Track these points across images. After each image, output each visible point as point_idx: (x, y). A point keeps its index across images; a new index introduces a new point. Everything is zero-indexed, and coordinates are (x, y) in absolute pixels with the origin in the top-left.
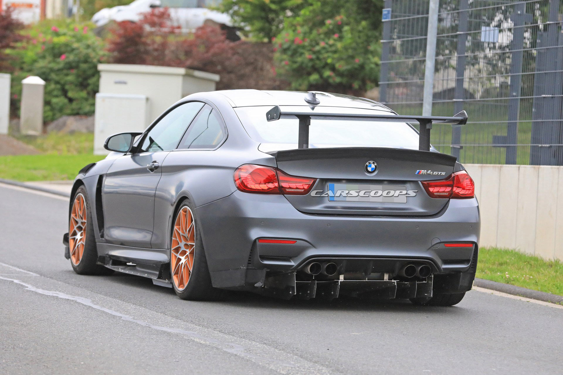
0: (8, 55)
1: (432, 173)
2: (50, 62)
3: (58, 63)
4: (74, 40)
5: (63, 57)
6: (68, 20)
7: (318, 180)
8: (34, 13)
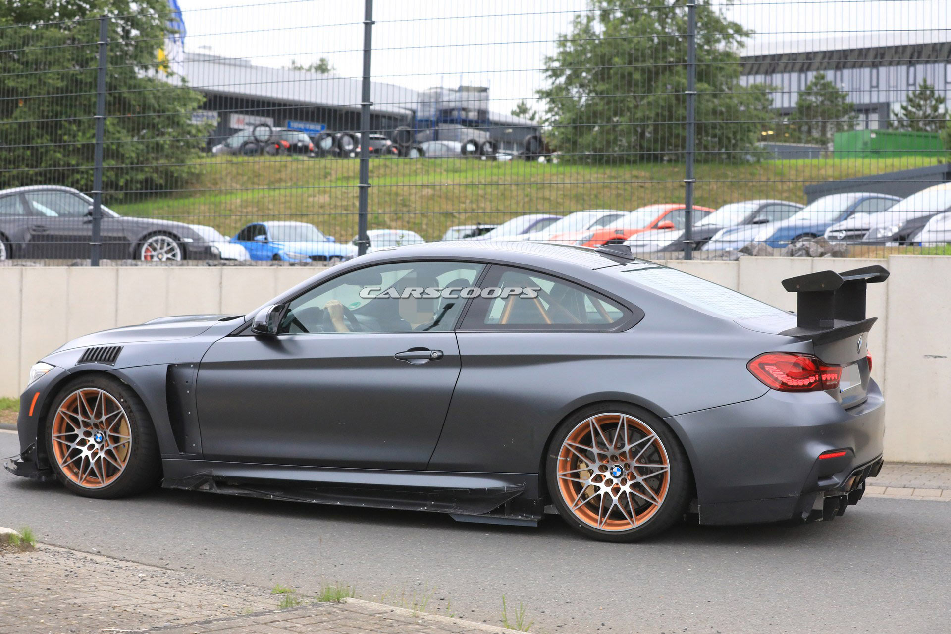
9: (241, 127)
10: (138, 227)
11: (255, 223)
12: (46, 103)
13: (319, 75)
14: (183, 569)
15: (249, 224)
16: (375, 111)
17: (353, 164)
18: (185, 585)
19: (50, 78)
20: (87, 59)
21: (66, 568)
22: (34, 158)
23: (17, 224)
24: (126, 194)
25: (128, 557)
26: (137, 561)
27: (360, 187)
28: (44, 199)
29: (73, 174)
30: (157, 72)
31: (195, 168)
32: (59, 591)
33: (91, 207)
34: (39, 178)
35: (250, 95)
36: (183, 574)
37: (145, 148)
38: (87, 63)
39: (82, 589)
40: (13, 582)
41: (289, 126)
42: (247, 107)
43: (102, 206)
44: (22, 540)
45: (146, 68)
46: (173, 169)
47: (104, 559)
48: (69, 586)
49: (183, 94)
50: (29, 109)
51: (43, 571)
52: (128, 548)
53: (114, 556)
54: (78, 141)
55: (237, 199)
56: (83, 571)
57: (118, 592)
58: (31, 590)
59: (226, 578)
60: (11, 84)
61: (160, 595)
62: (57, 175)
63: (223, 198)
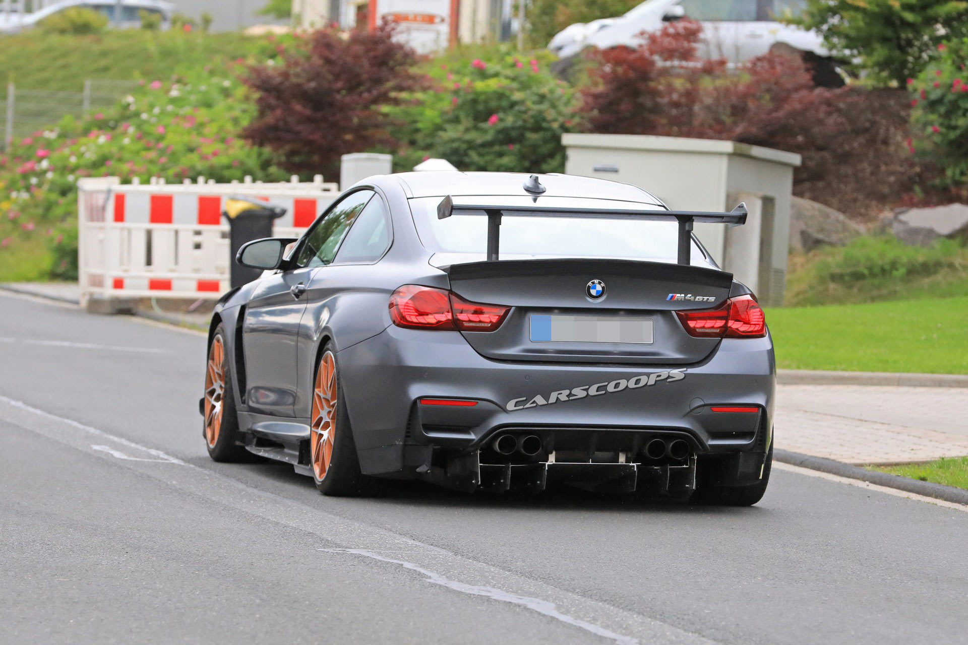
0: (386, 115)
1: (693, 298)
2: (467, 130)
3: (485, 131)
4: (515, 85)
5: (494, 118)
6: (504, 47)
7: (513, 309)
8: (438, 33)
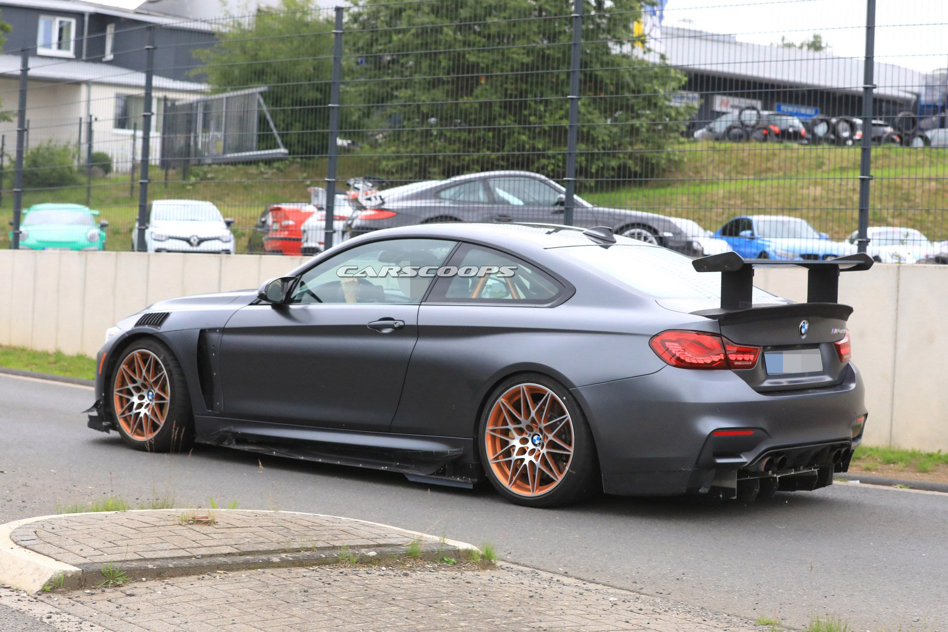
9: (724, 109)
10: (614, 219)
11: (738, 217)
12: (509, 81)
13: (812, 54)
14: (658, 595)
15: (732, 219)
16: (878, 94)
17: (853, 154)
18: (660, 611)
19: (513, 53)
20: (555, 33)
21: (530, 589)
22: (496, 141)
23: (480, 212)
24: (597, 182)
25: (597, 580)
26: (608, 584)
27: (860, 179)
28: (507, 186)
29: (538, 159)
30: (633, 47)
31: (674, 154)
32: (523, 613)
33: (563, 196)
34: (501, 163)
35: (740, 75)
36: (658, 600)
37: (619, 131)
38: (555, 37)
39: (547, 612)
40: (472, 602)
41: (779, 109)
42: (737, 89)
43: (575, 197)
44: (483, 557)
45: (621, 43)
46: (649, 155)
47: (572, 581)
48: (533, 608)
49: (663, 72)
50: (492, 86)
51: (505, 591)
52: (598, 569)
53: (582, 578)
54: (545, 122)
55: (721, 190)
56: (549, 592)
57: (587, 616)
58: (492, 611)
59: (705, 606)
60: (472, 58)
61: (633, 621)
62: (520, 160)
63: (703, 187)
